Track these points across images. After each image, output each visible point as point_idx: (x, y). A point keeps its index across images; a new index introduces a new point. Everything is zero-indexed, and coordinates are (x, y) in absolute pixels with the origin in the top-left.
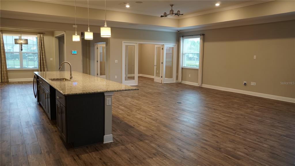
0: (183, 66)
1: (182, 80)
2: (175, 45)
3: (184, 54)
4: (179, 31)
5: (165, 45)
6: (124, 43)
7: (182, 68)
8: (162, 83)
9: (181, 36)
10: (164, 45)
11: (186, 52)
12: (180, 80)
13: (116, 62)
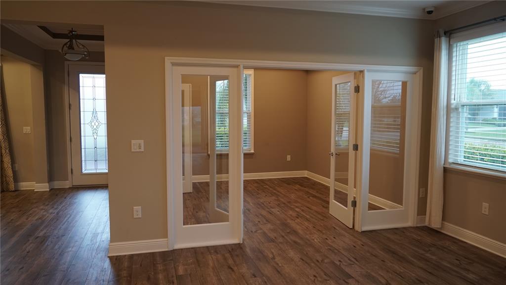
0: (451, 161)
1: (444, 219)
2: (415, 73)
3: (457, 109)
4: (430, 12)
5: (366, 74)
6: (174, 64)
7: (445, 170)
8: (357, 228)
9: (442, 32)
10: (362, 72)
11: (465, 100)
12: (434, 219)
13: (134, 149)
